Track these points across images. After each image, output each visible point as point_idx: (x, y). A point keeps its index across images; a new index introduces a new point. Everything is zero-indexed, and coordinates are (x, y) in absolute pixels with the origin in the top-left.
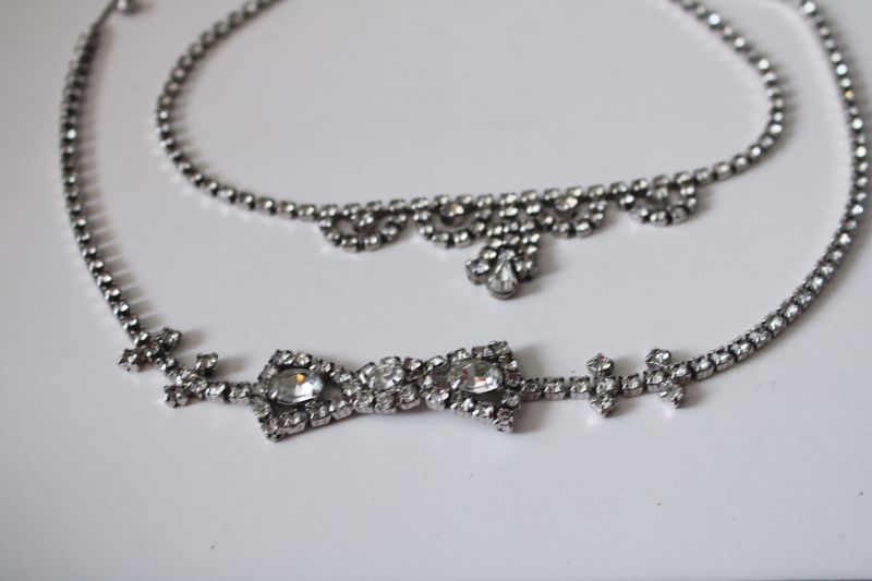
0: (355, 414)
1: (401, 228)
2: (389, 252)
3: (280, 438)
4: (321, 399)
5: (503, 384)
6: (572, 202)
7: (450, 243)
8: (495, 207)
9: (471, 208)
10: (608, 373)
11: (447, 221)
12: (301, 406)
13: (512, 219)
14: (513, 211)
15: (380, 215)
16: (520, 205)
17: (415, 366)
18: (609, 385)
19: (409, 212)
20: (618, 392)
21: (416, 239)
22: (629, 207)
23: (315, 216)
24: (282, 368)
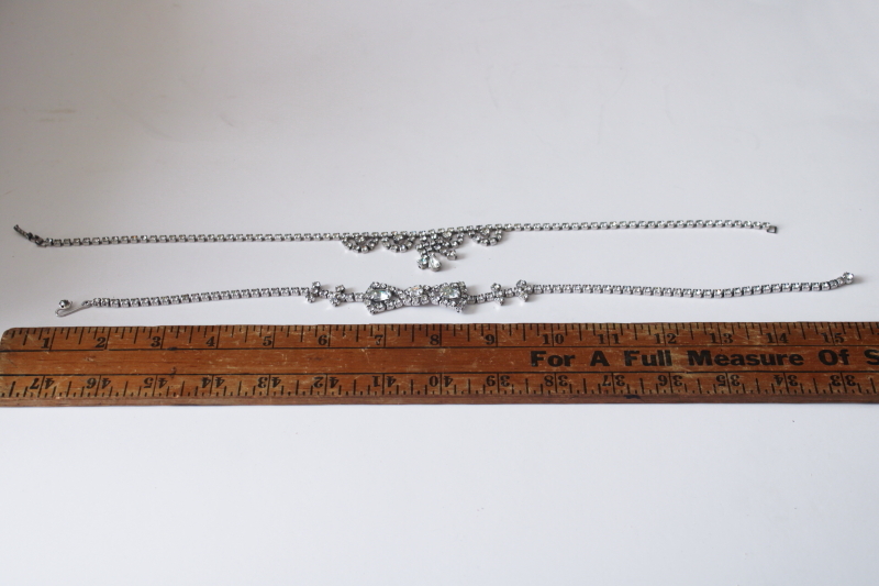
0: (404, 306)
1: (376, 244)
2: (371, 254)
3: (374, 313)
4: (390, 300)
5: (460, 296)
6: (450, 235)
7: (398, 250)
8: (417, 237)
9: (406, 237)
10: (499, 290)
11: (396, 242)
12: (383, 302)
13: (425, 241)
14: (425, 238)
15: (367, 238)
16: (428, 236)
17: (427, 288)
18: (500, 293)
19: (380, 238)
20: (505, 296)
21: (382, 250)
22: (472, 236)
23: (340, 238)
24: (375, 288)
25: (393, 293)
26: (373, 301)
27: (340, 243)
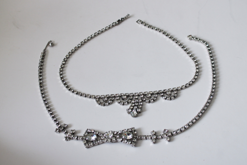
0: (103, 143)
1: (113, 101)
2: (110, 106)
3: (88, 148)
4: (96, 140)
5: (133, 137)
6: (150, 95)
7: (123, 104)
8: (133, 96)
9: (128, 96)
10: (155, 134)
11: (123, 99)
12: (92, 141)
13: (137, 99)
14: (137, 97)
15: (108, 98)
16: (138, 95)
17: (115, 133)
18: (155, 137)
19: (115, 97)
20: (157, 139)
21: (116, 103)
22: (162, 96)
23: (95, 98)
24: (88, 133)
25: (97, 135)
26: (87, 141)
27: (95, 100)
